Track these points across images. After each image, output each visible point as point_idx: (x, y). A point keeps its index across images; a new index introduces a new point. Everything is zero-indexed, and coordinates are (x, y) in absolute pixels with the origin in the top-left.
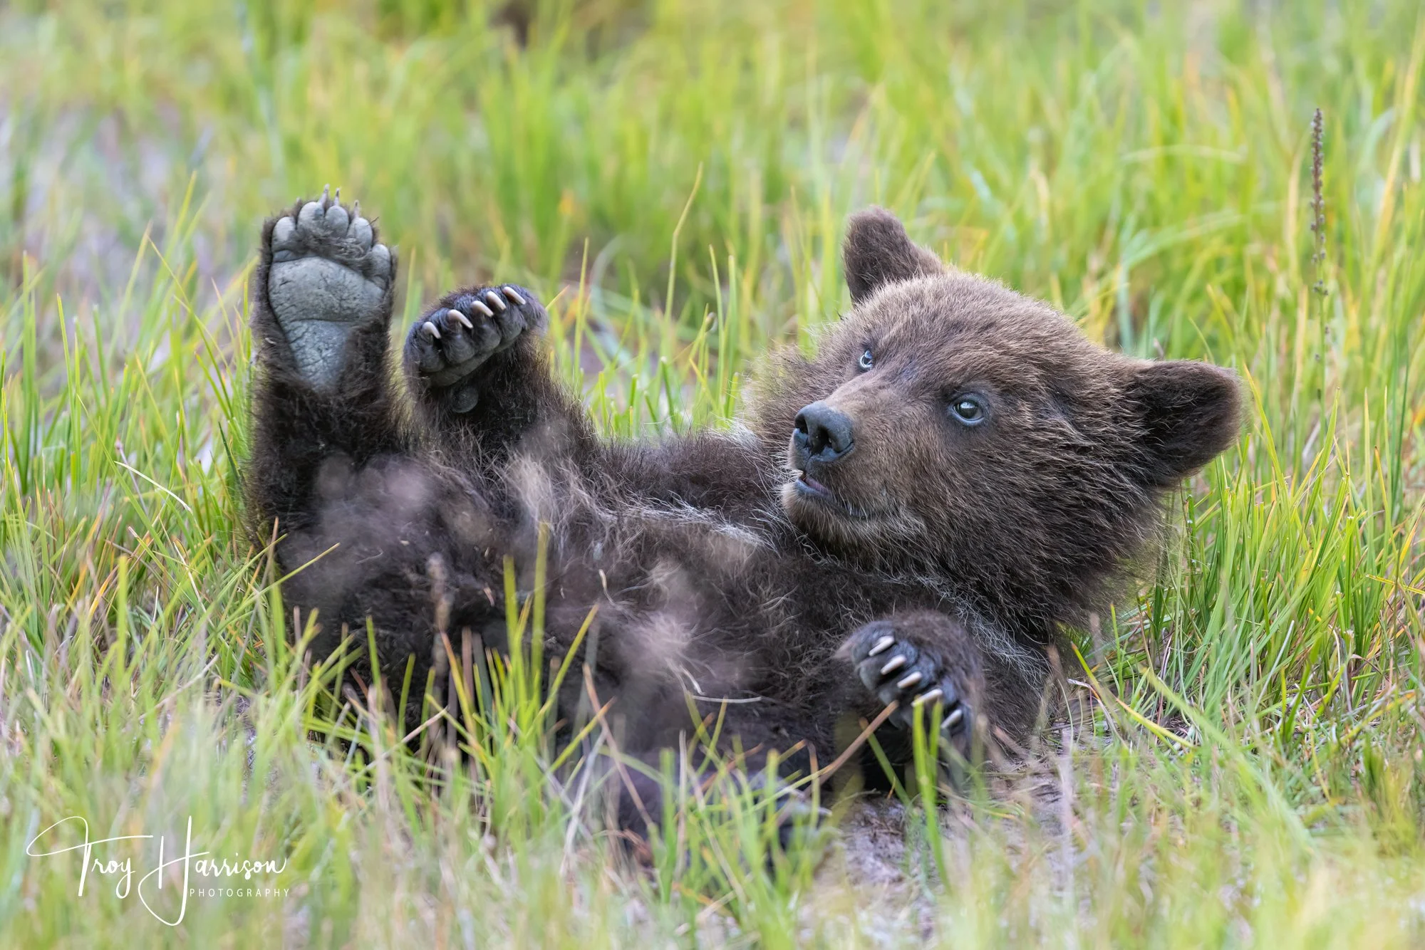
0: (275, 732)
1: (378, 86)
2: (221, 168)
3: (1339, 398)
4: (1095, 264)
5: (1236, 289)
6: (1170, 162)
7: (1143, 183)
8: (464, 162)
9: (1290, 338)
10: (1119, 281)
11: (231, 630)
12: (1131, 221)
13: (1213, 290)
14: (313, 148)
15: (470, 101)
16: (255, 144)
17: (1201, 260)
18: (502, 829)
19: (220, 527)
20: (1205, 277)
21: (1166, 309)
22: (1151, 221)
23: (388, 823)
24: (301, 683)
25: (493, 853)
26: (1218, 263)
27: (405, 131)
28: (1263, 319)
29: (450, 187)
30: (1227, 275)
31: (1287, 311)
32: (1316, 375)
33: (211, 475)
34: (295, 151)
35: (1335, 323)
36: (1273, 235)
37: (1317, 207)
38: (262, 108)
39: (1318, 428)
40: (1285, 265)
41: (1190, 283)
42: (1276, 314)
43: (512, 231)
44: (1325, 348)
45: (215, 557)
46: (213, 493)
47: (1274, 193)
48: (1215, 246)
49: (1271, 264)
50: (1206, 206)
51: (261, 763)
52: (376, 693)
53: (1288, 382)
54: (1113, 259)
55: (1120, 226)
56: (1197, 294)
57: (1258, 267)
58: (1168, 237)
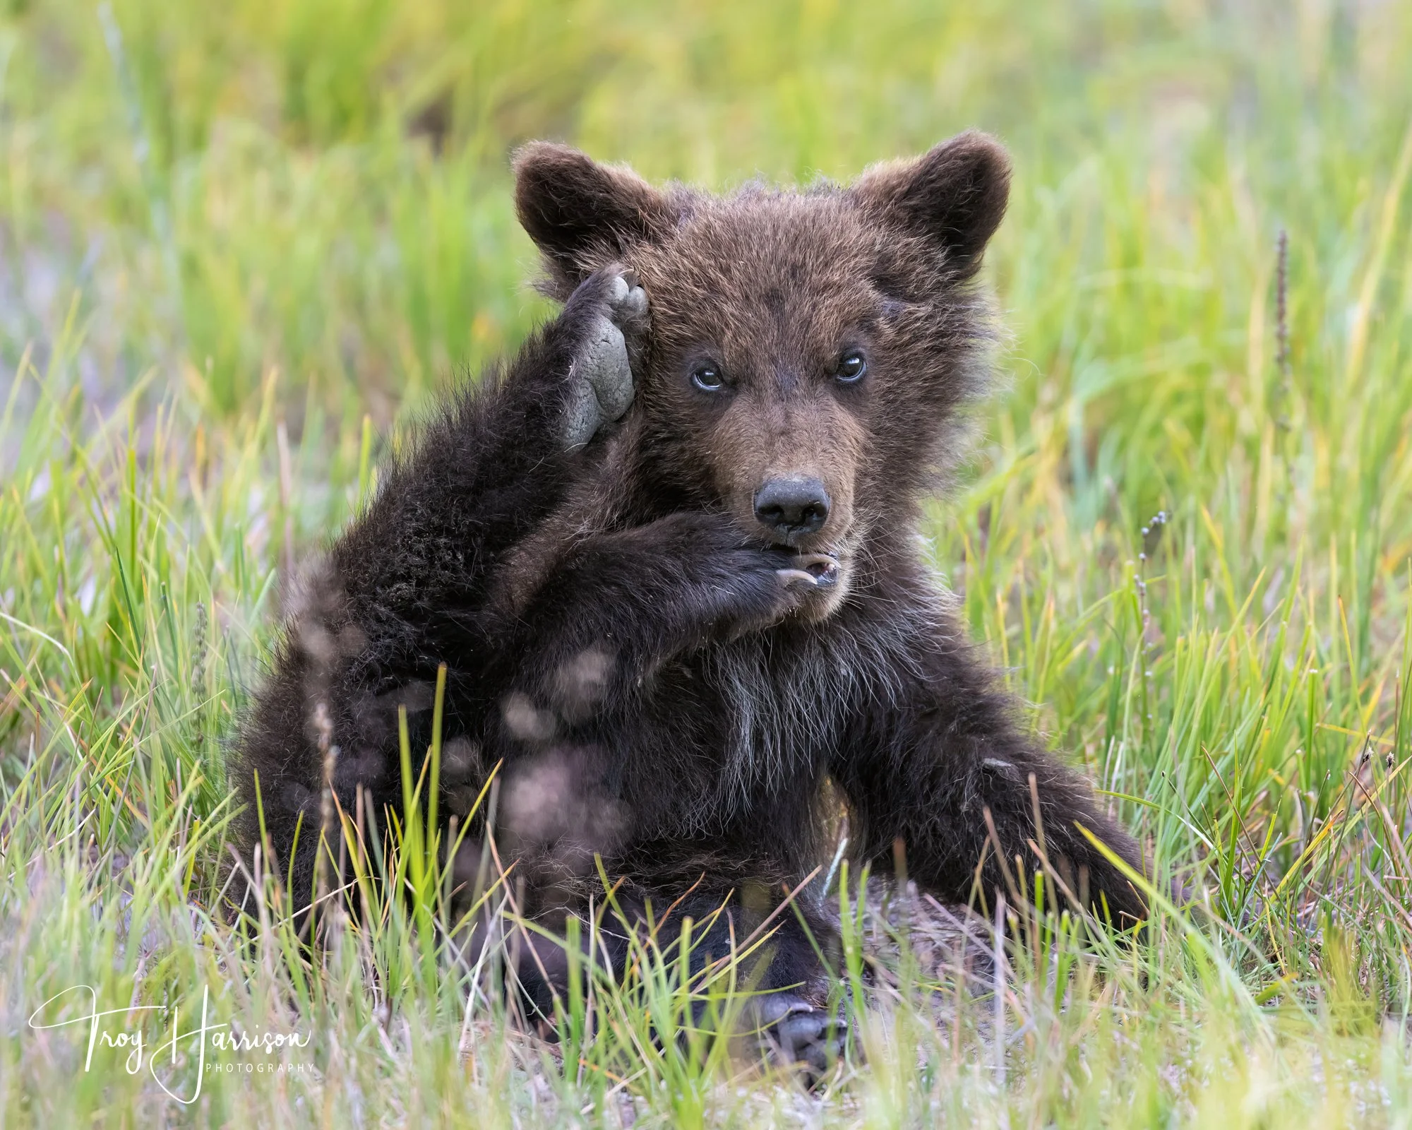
0: (153, 891)
1: (282, 198)
2: (113, 285)
3: (1304, 543)
4: (1048, 393)
5: (1197, 424)
6: (1130, 289)
7: (1099, 309)
8: (373, 280)
9: (1254, 476)
10: (1073, 416)
11: (108, 779)
12: (1087, 349)
13: (1173, 426)
14: (210, 263)
15: (380, 214)
16: (147, 259)
17: (1161, 393)
18: (397, 998)
19: (100, 672)
20: (1165, 411)
21: (1123, 445)
22: (1108, 350)
23: (274, 990)
24: (183, 839)
25: (386, 1025)
26: (1178, 397)
27: (309, 247)
28: (1225, 457)
29: (357, 304)
30: (1187, 409)
31: (1251, 449)
32: (1281, 517)
33: (93, 613)
34: (191, 268)
35: (1302, 463)
36: (1236, 364)
37: (1281, 337)
38: (157, 219)
39: (1281, 575)
40: (1247, 397)
41: (1148, 418)
42: (1238, 451)
43: (423, 354)
44: (1290, 489)
45: (93, 702)
46: (93, 634)
47: (1239, 321)
48: (1177, 379)
49: (1234, 397)
50: (1167, 334)
51: (139, 923)
52: (263, 849)
53: (1250, 523)
54: (1066, 392)
55: (1075, 355)
56: (1156, 429)
57: (1221, 400)
58: (1127, 368)
